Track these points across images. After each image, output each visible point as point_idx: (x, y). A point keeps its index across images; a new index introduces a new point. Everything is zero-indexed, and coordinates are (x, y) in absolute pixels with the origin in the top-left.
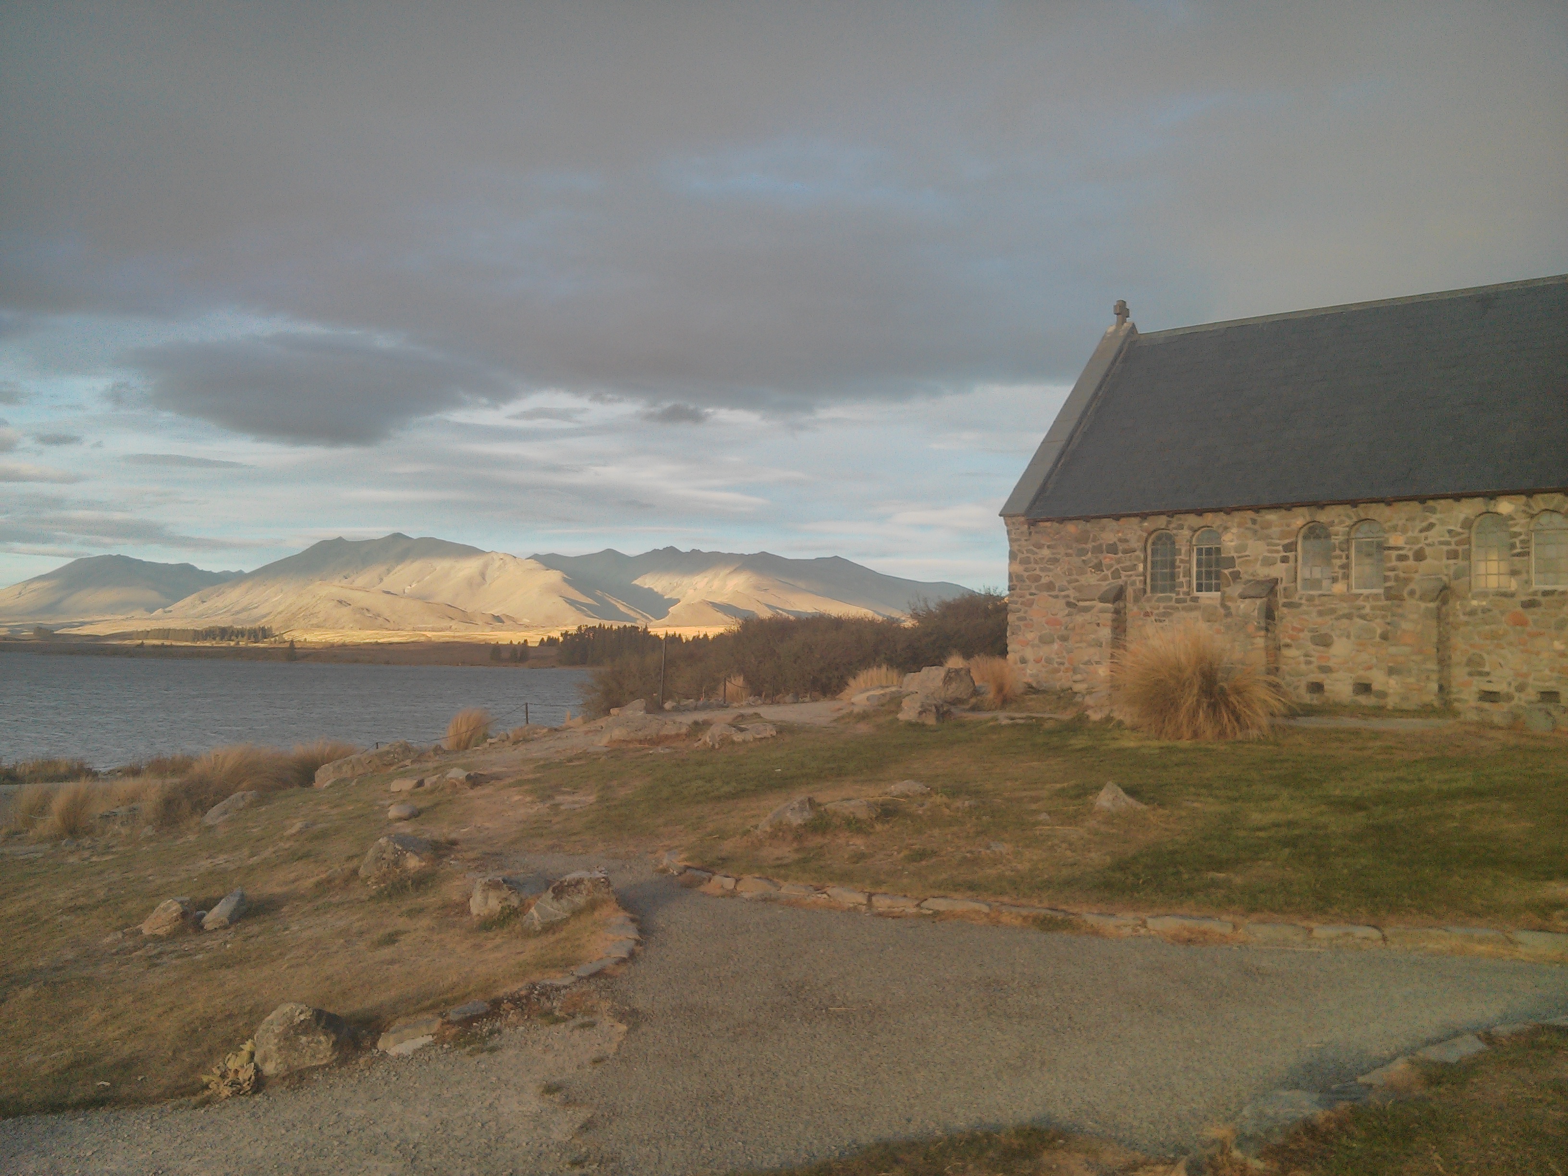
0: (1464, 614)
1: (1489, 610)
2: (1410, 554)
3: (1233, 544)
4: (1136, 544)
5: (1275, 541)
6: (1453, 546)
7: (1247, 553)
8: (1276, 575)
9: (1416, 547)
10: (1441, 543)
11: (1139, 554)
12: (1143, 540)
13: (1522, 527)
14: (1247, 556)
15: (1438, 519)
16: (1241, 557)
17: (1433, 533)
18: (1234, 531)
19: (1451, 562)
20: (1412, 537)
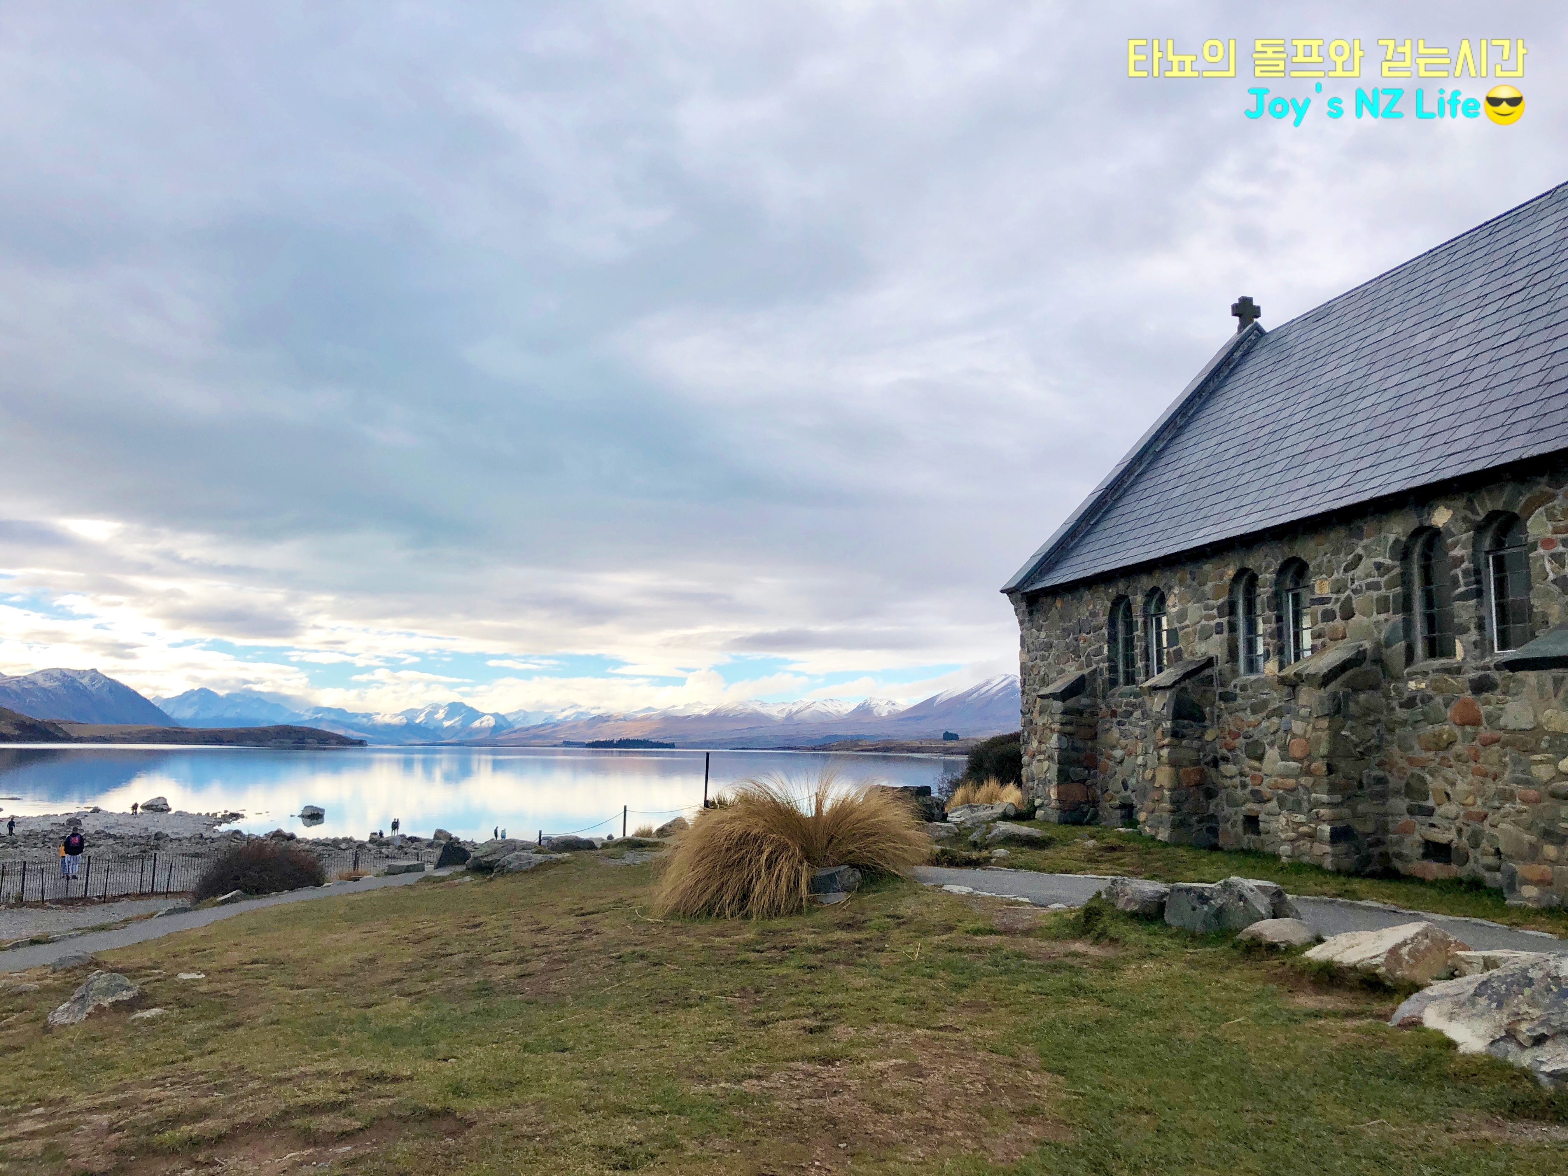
0: (1401, 706)
1: (1431, 698)
2: (1337, 608)
3: (1175, 609)
4: (1103, 619)
5: (1211, 602)
6: (1383, 590)
7: (1187, 622)
8: (1212, 653)
9: (1343, 596)
10: (1370, 587)
11: (1105, 631)
12: (1107, 613)
13: (1464, 548)
14: (1187, 626)
15: (1365, 548)
16: (1183, 628)
17: (1359, 572)
18: (1176, 592)
19: (1382, 617)
20: (1337, 580)
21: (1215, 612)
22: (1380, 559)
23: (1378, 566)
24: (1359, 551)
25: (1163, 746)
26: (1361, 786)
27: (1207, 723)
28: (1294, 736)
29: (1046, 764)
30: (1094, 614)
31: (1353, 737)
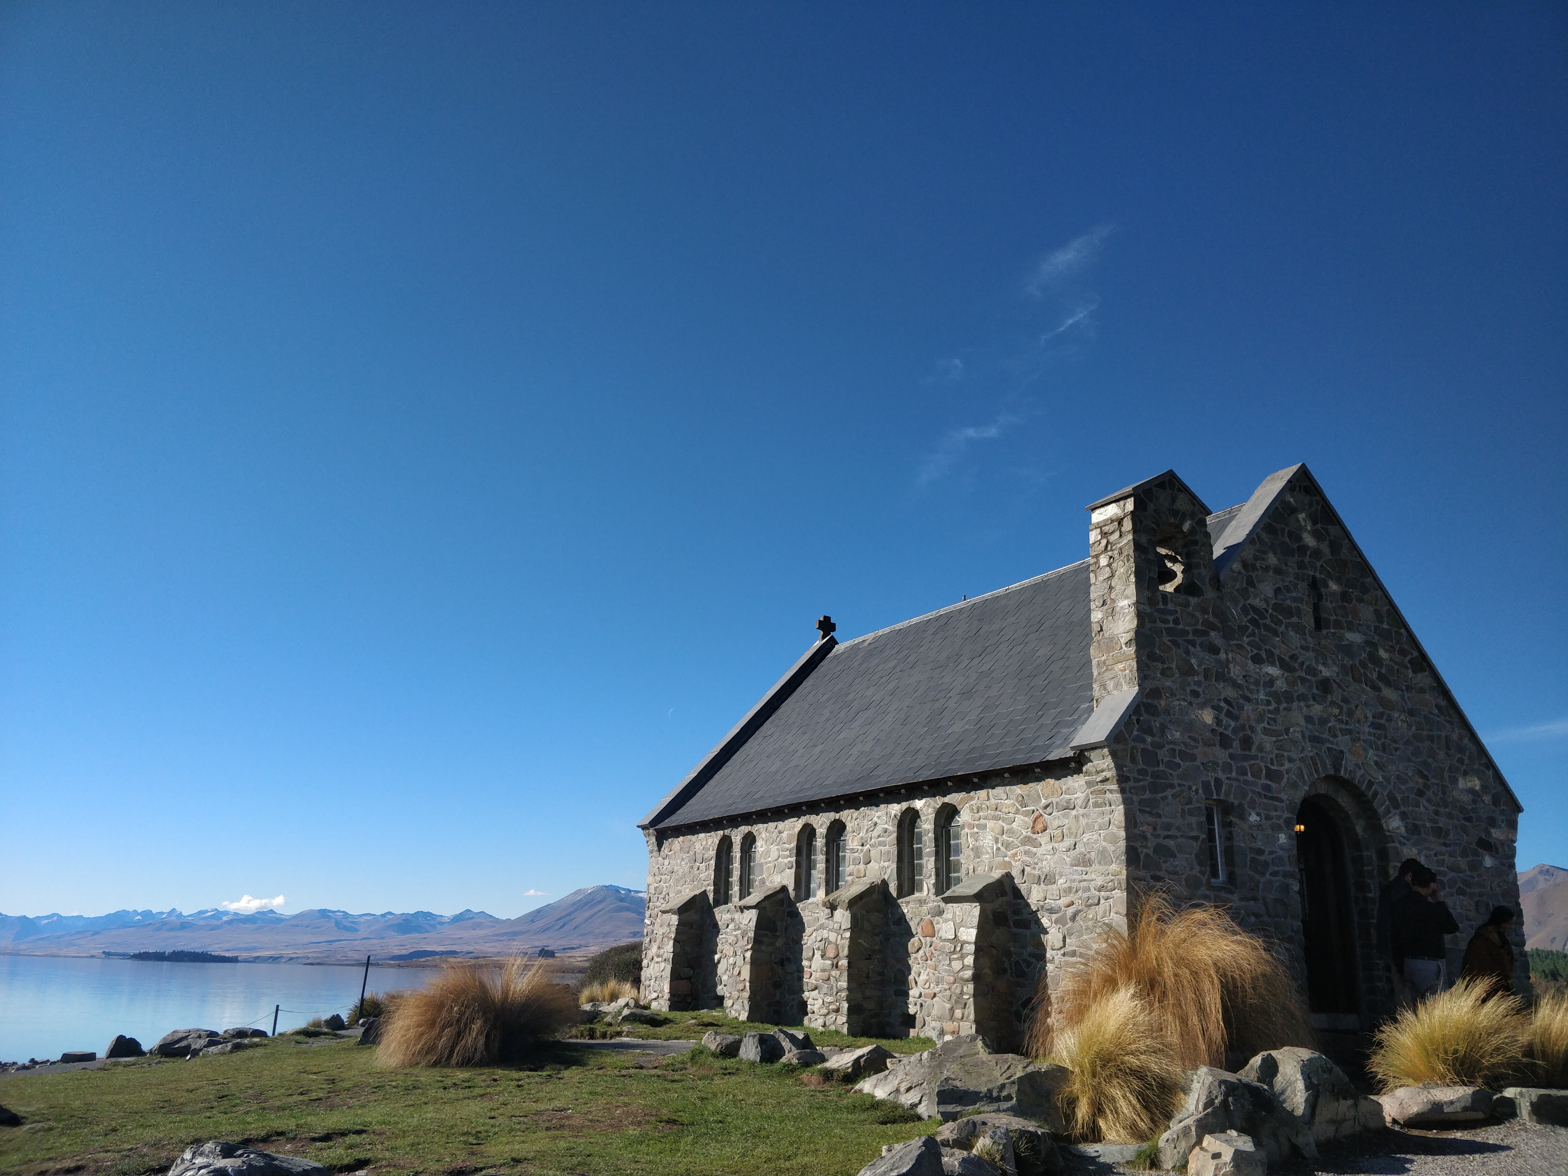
1: (910, 919)
2: (861, 856)
3: (762, 850)
4: (712, 853)
5: (787, 846)
6: (887, 847)
7: (770, 859)
8: (785, 883)
9: (866, 848)
10: (880, 844)
11: (713, 862)
12: (716, 848)
13: (930, 824)
14: (770, 862)
15: (879, 817)
16: (767, 863)
17: (875, 833)
18: (764, 836)
19: (886, 864)
20: (862, 838)
21: (788, 853)
22: (886, 826)
23: (886, 831)
24: (875, 819)
25: (748, 950)
26: (868, 977)
27: (778, 933)
28: (830, 943)
29: (663, 964)
30: (705, 849)
31: (865, 944)
